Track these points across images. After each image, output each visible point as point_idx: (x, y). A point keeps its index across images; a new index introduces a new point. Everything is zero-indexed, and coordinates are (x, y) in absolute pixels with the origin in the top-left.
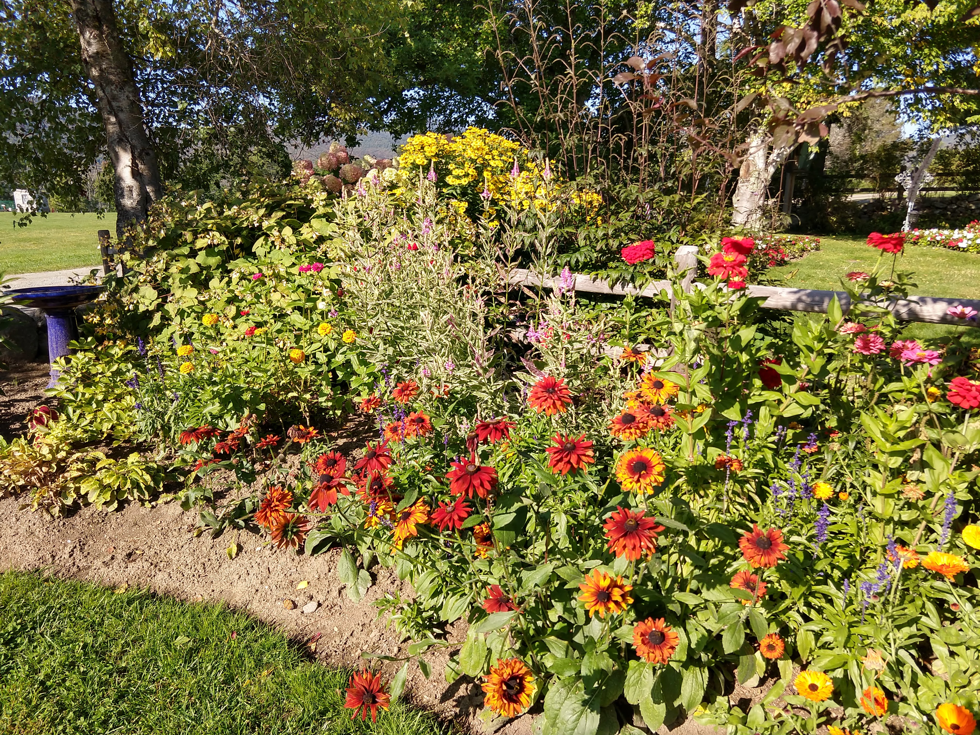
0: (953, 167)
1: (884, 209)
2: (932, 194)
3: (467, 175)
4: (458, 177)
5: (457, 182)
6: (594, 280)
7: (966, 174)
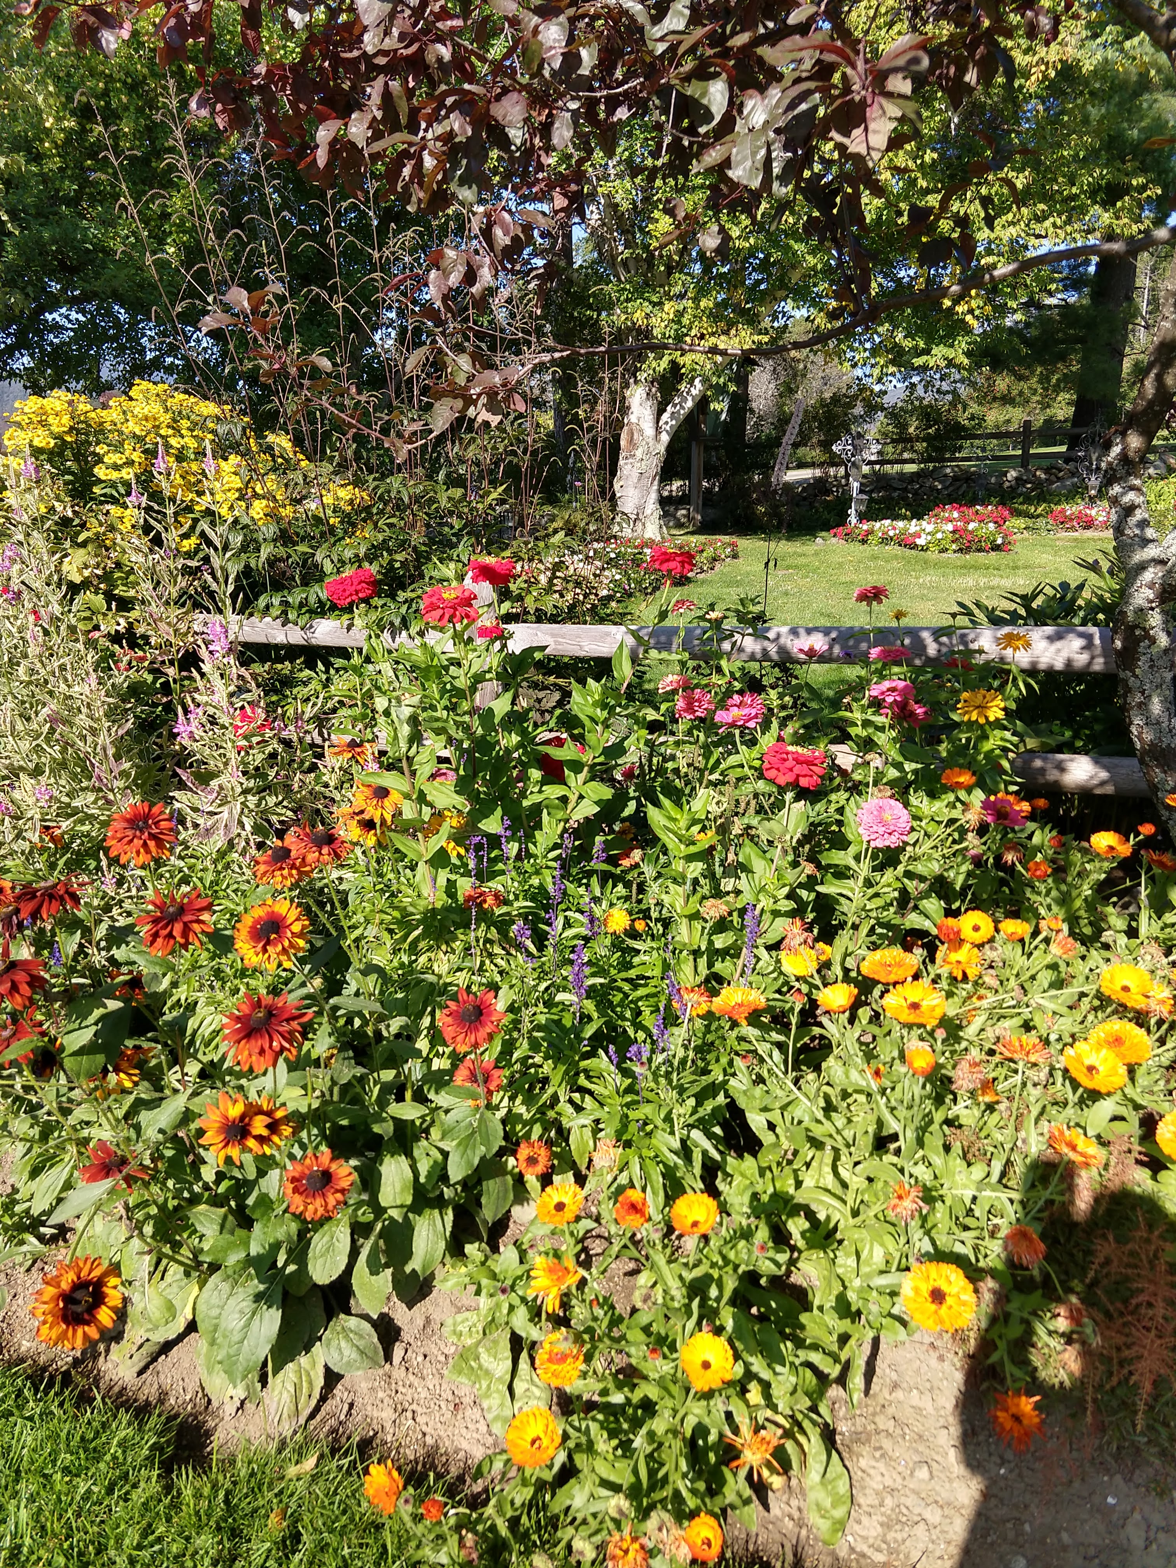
0: (911, 430)
1: (828, 492)
2: (888, 467)
3: (130, 463)
4: (116, 467)
5: (114, 475)
6: (349, 628)
7: (927, 439)
